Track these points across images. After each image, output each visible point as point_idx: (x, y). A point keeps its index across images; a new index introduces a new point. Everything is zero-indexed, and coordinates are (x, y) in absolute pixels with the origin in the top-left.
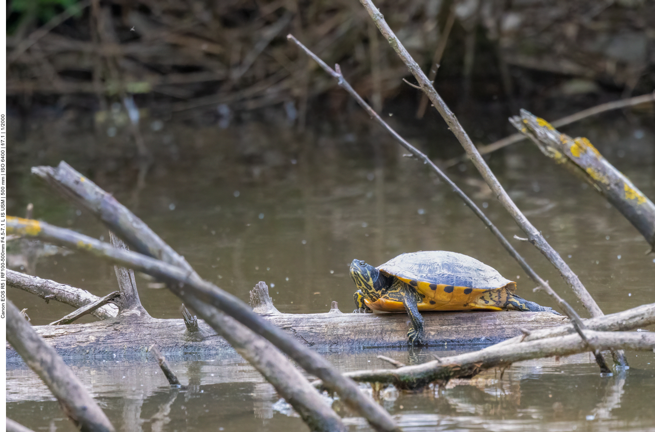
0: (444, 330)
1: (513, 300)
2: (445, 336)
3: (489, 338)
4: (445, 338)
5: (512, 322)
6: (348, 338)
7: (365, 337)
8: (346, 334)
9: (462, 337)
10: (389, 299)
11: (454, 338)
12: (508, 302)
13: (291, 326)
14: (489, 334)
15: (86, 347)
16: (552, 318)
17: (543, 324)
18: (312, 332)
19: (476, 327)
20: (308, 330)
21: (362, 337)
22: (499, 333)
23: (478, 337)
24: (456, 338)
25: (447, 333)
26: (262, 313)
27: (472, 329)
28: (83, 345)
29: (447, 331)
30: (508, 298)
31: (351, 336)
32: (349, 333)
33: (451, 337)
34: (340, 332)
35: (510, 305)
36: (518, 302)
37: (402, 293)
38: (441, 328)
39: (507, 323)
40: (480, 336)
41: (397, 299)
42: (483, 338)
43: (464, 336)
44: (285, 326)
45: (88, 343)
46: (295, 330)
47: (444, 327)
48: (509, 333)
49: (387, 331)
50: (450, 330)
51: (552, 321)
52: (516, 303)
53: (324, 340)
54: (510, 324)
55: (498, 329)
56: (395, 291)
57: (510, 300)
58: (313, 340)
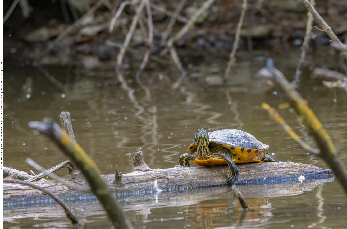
0: (243, 174)
1: (267, 156)
2: (245, 178)
3: (268, 178)
4: (246, 179)
5: (275, 169)
6: (196, 182)
7: (204, 180)
8: (194, 179)
9: (254, 178)
10: (215, 158)
11: (250, 179)
12: (264, 158)
13: (164, 176)
14: (266, 175)
15: (65, 193)
16: (295, 165)
17: (291, 169)
18: (177, 179)
19: (258, 172)
20: (175, 178)
21: (203, 181)
22: (272, 175)
23: (262, 178)
24: (251, 179)
25: (245, 176)
26: (144, 169)
27: (257, 173)
28: (63, 192)
29: (245, 175)
30: (264, 155)
31: (197, 180)
32: (196, 178)
33: (248, 178)
34: (191, 178)
35: (266, 159)
36: (270, 157)
37: (222, 154)
38: (241, 173)
39: (273, 169)
40: (263, 177)
41: (220, 158)
42: (265, 178)
43: (255, 177)
44: (162, 176)
45: (65, 191)
46: (168, 178)
47: (242, 173)
48: (277, 175)
49: (215, 176)
50: (246, 174)
51: (295, 167)
52: (269, 158)
53: (184, 183)
54: (274, 169)
55: (270, 173)
56: (217, 153)
57: (266, 156)
58: (179, 183)
